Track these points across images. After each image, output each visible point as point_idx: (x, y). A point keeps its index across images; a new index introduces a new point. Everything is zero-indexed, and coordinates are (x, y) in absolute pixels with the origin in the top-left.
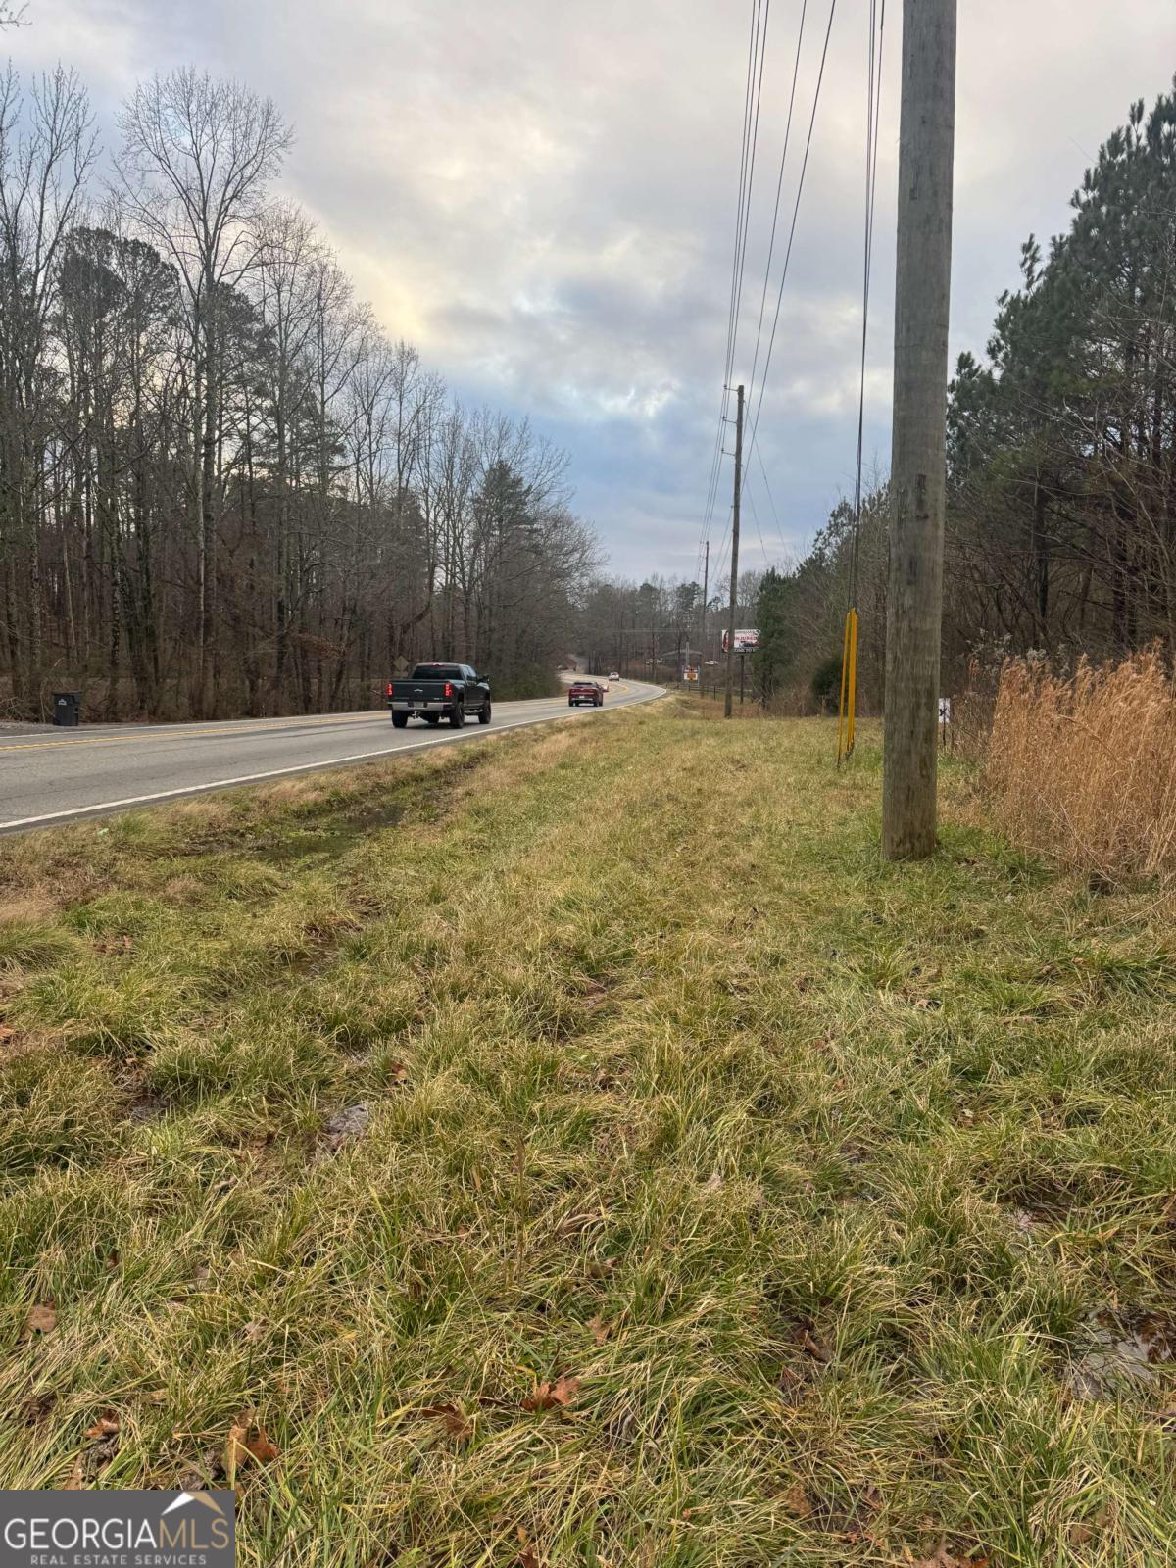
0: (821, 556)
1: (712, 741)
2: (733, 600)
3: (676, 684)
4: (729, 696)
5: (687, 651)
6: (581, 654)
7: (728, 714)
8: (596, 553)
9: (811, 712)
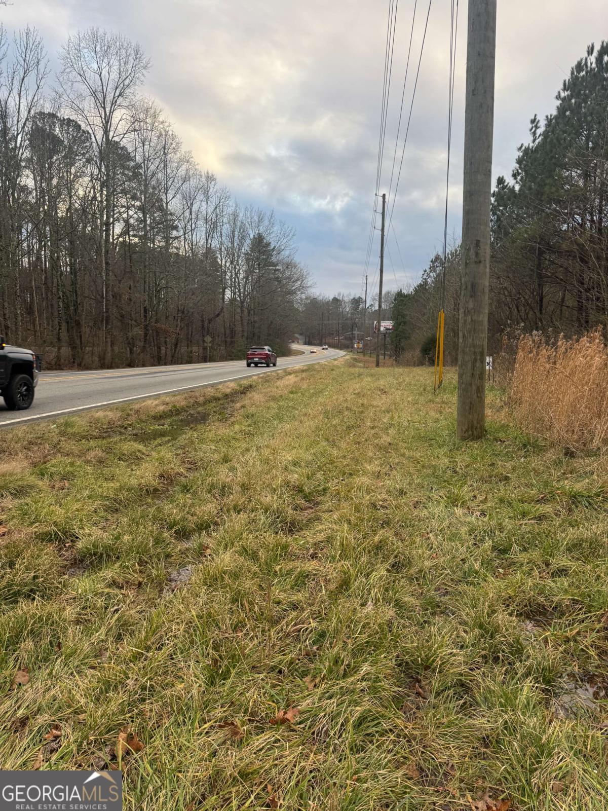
0: (426, 283)
1: (369, 379)
2: (380, 306)
3: (350, 349)
4: (378, 356)
5: (356, 332)
6: (301, 334)
7: (378, 365)
8: (309, 282)
9: (421, 364)
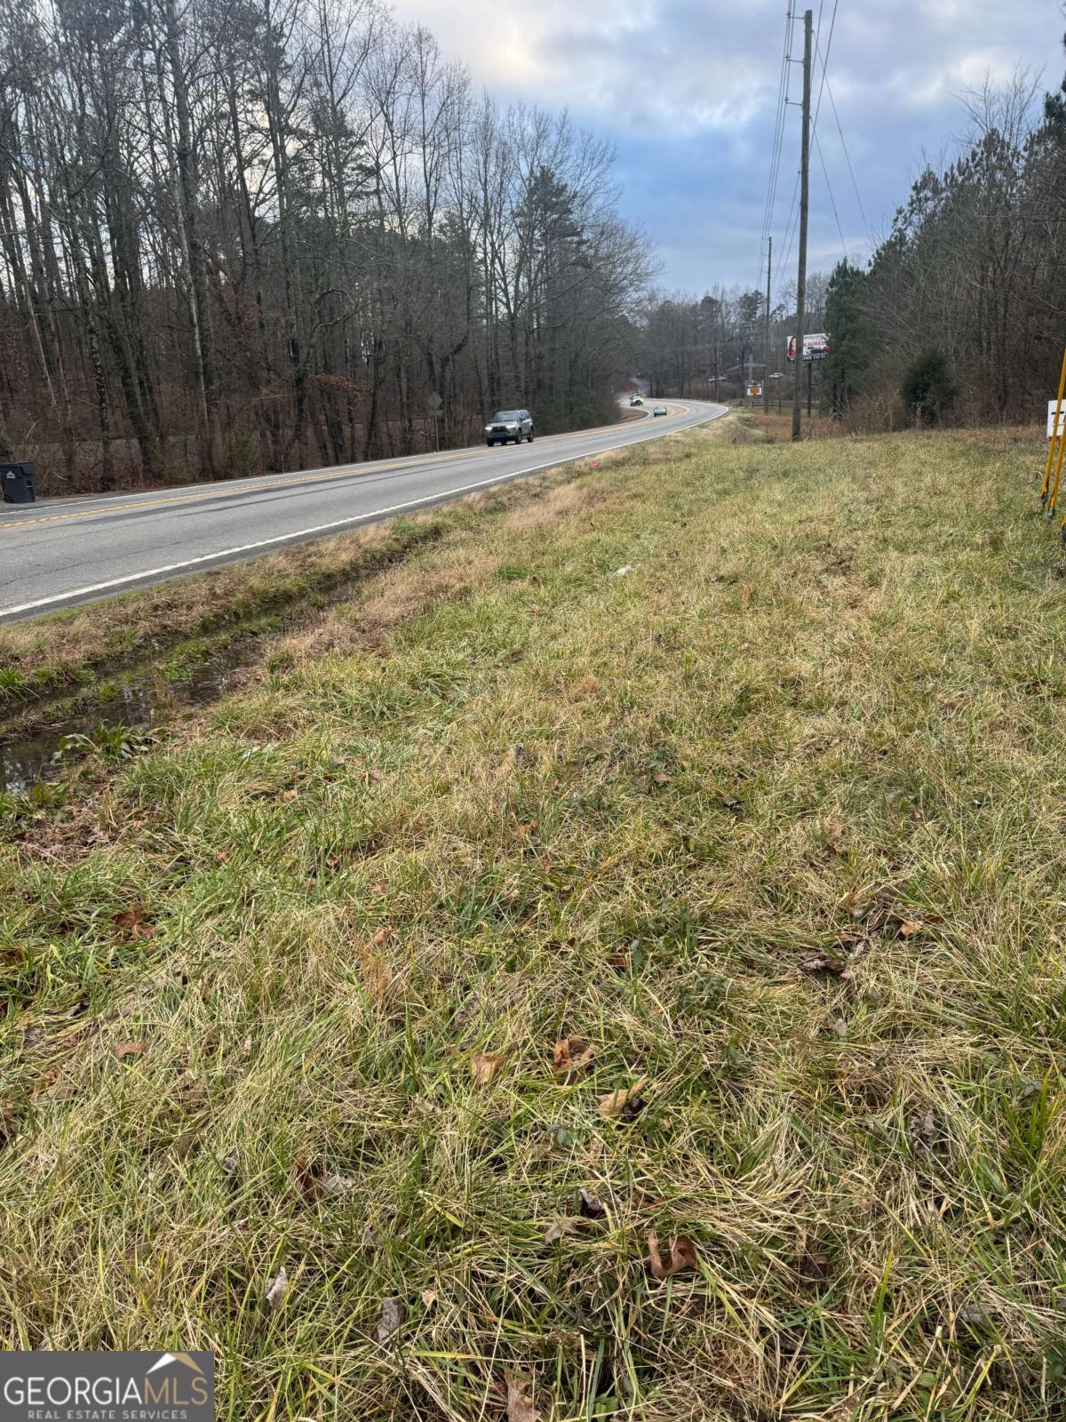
3: (738, 400)
4: (797, 411)
5: (750, 365)
7: (796, 436)
